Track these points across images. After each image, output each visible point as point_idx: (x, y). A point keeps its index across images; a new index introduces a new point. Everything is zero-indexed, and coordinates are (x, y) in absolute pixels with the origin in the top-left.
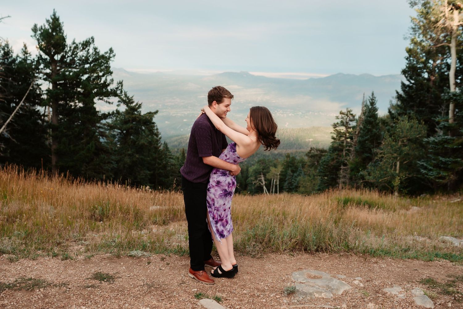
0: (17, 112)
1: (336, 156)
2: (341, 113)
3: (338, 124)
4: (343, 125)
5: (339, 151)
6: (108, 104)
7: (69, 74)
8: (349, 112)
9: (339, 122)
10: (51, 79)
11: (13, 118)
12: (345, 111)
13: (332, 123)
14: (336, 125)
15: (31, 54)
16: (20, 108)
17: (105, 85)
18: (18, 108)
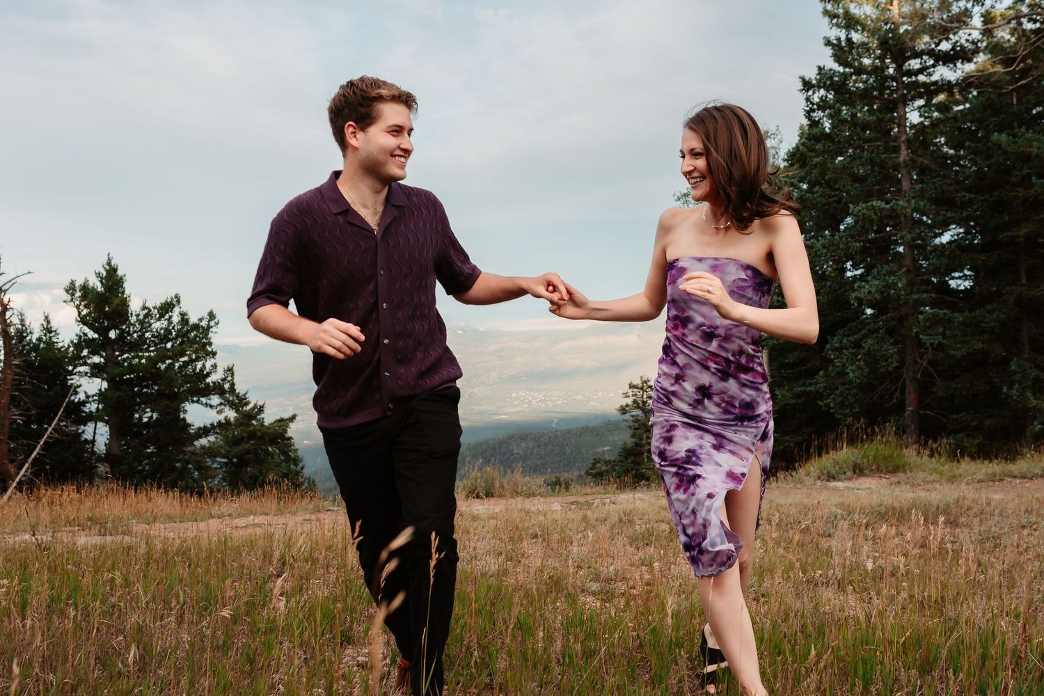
0: (48, 437)
1: (632, 465)
2: (632, 386)
3: (627, 406)
4: (638, 407)
5: (635, 455)
6: (209, 408)
7: (140, 362)
8: (646, 382)
9: (630, 403)
10: (106, 374)
11: (42, 449)
12: (637, 382)
13: (618, 406)
14: (624, 409)
15: (58, 332)
16: (53, 429)
17: (203, 375)
18: (50, 429)
